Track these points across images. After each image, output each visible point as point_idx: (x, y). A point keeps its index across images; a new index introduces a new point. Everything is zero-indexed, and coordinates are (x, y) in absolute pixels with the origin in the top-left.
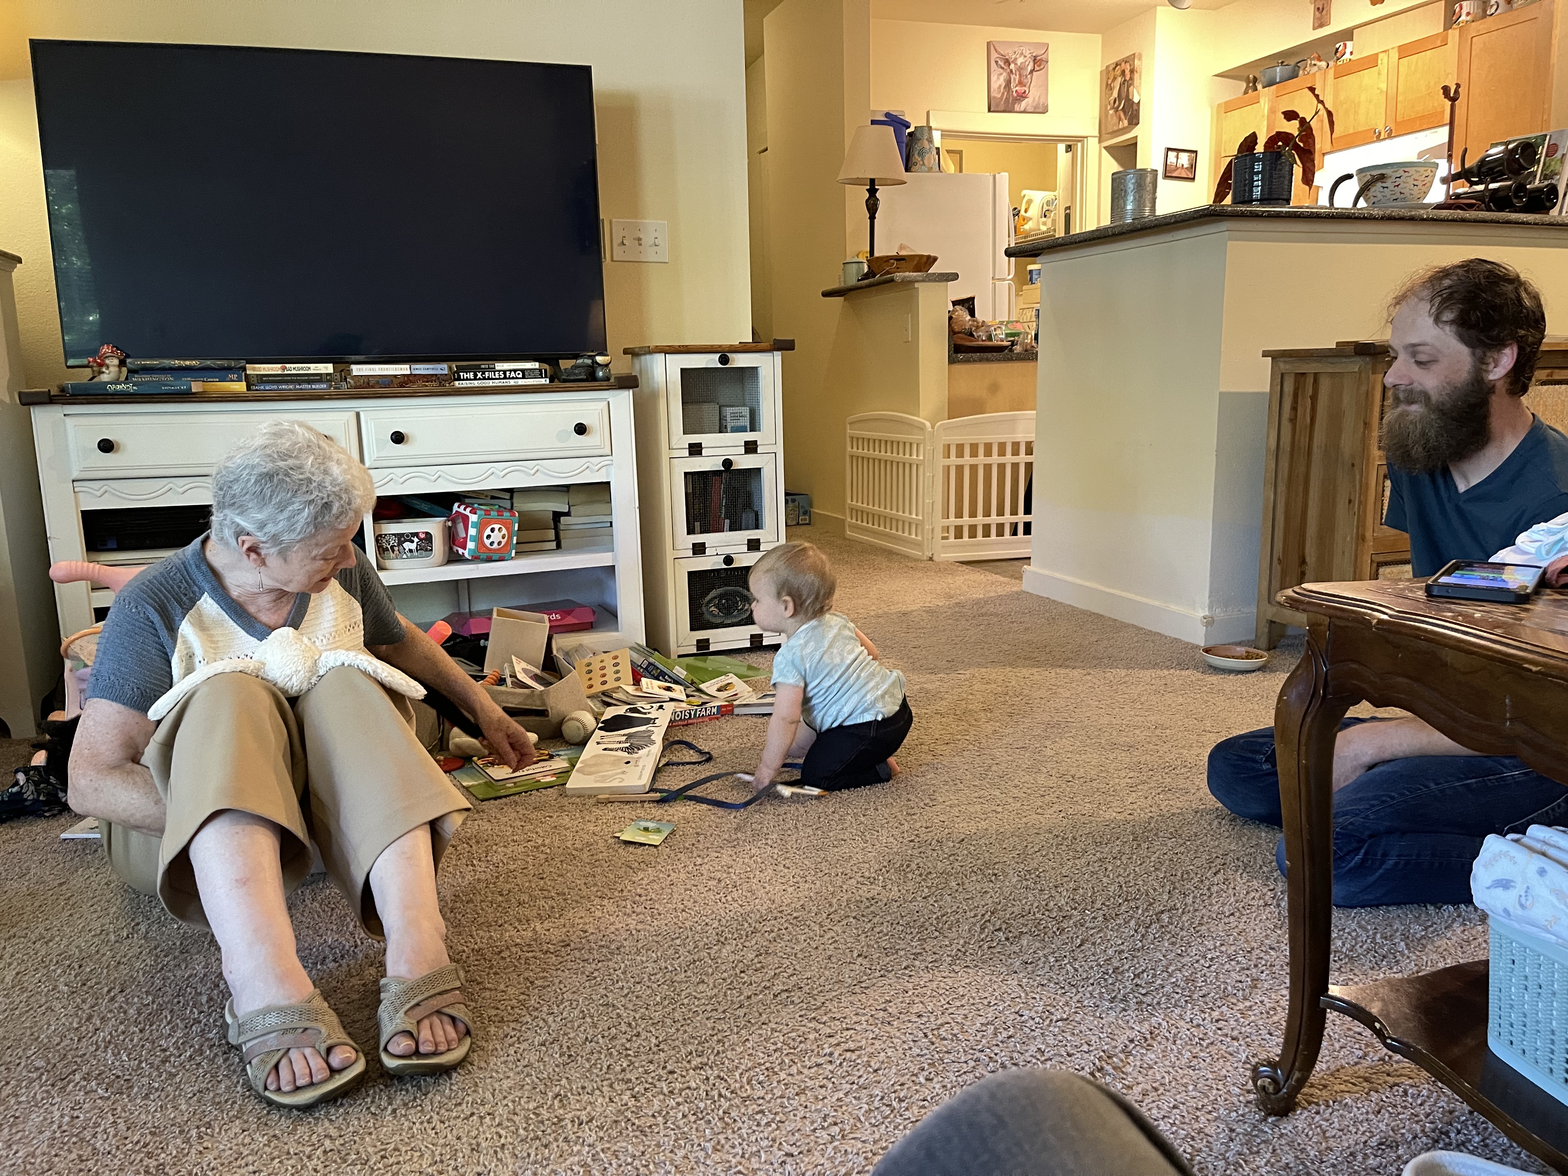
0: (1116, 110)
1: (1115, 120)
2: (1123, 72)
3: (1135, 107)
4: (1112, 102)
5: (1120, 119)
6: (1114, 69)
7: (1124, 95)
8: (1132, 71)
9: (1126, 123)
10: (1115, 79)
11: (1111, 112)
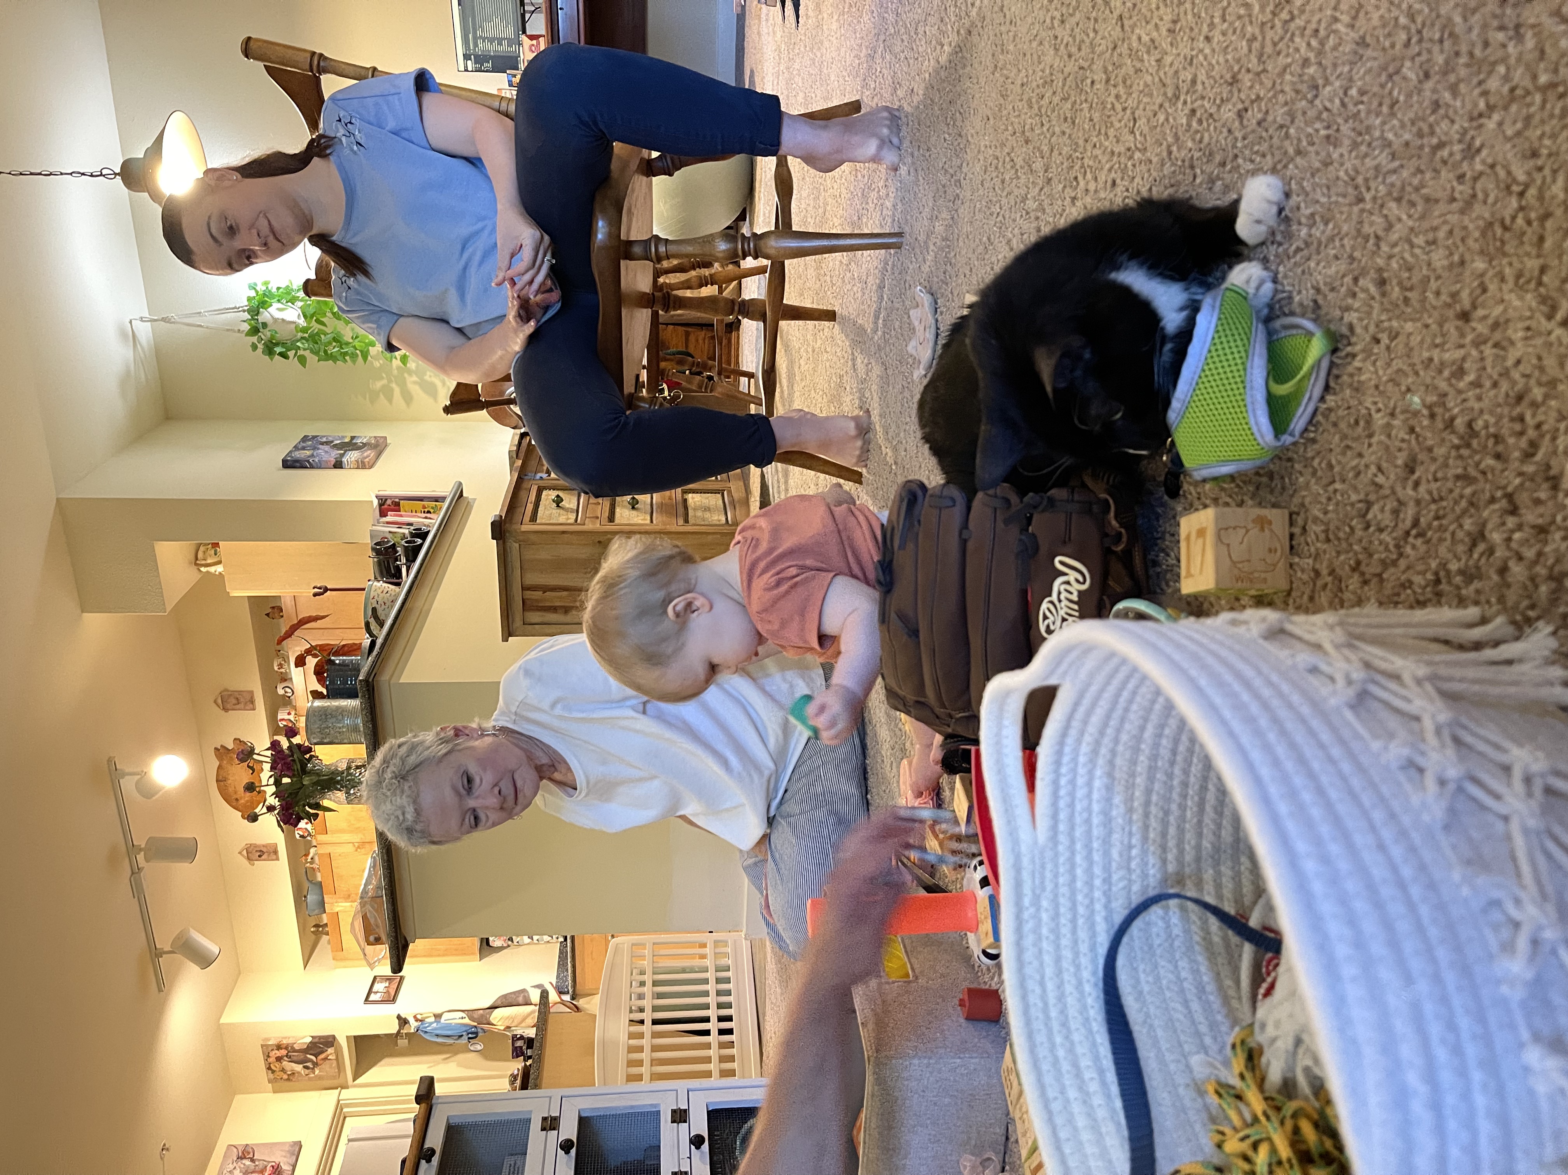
0: (316, 1064)
1: (326, 1066)
2: (279, 1059)
3: (316, 1040)
4: (307, 1071)
5: (326, 1059)
6: (273, 1072)
7: (301, 1056)
8: (279, 1047)
9: (330, 1050)
10: (283, 1070)
11: (317, 1072)
